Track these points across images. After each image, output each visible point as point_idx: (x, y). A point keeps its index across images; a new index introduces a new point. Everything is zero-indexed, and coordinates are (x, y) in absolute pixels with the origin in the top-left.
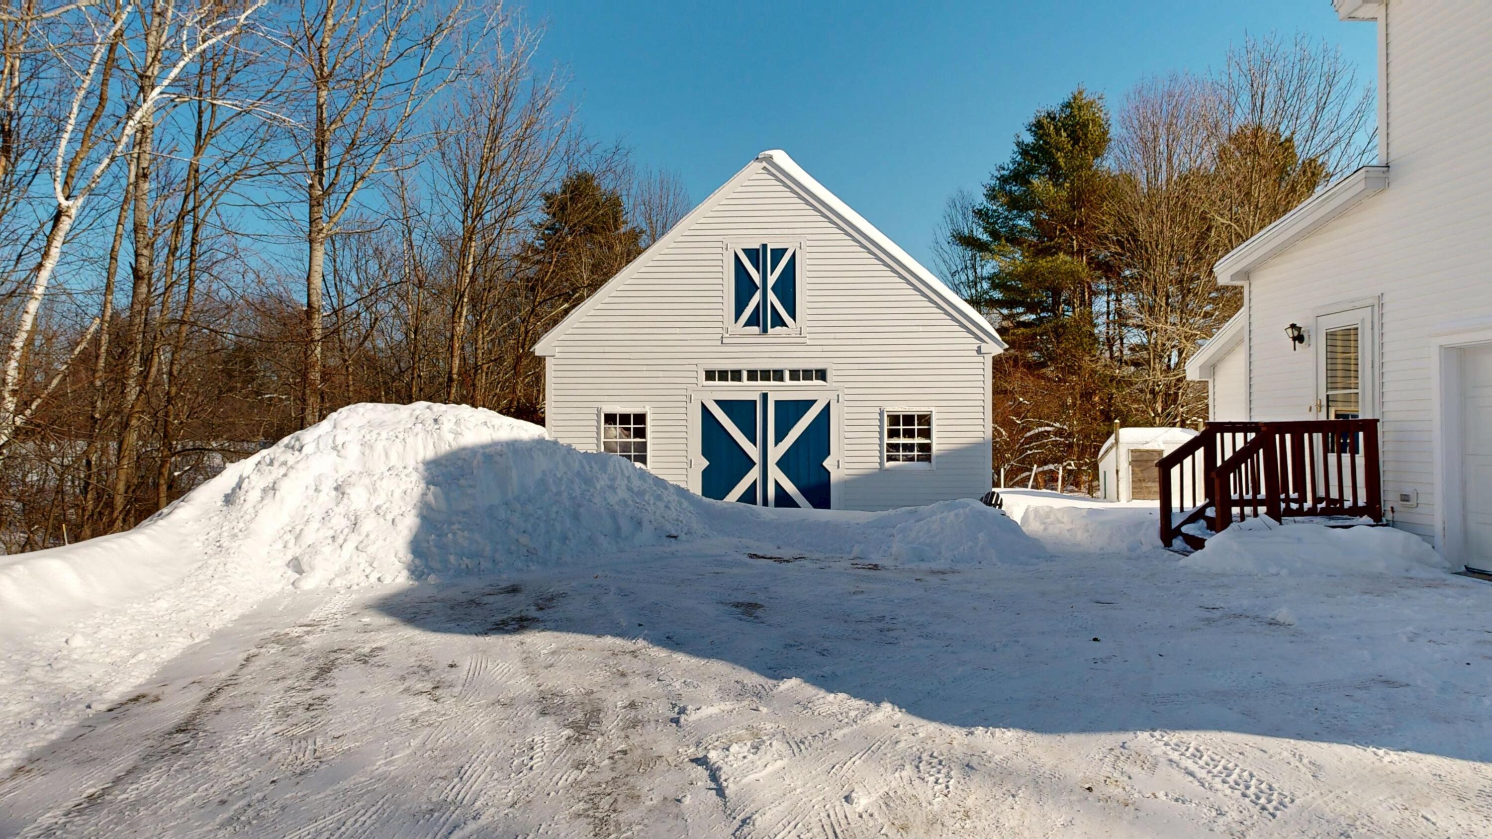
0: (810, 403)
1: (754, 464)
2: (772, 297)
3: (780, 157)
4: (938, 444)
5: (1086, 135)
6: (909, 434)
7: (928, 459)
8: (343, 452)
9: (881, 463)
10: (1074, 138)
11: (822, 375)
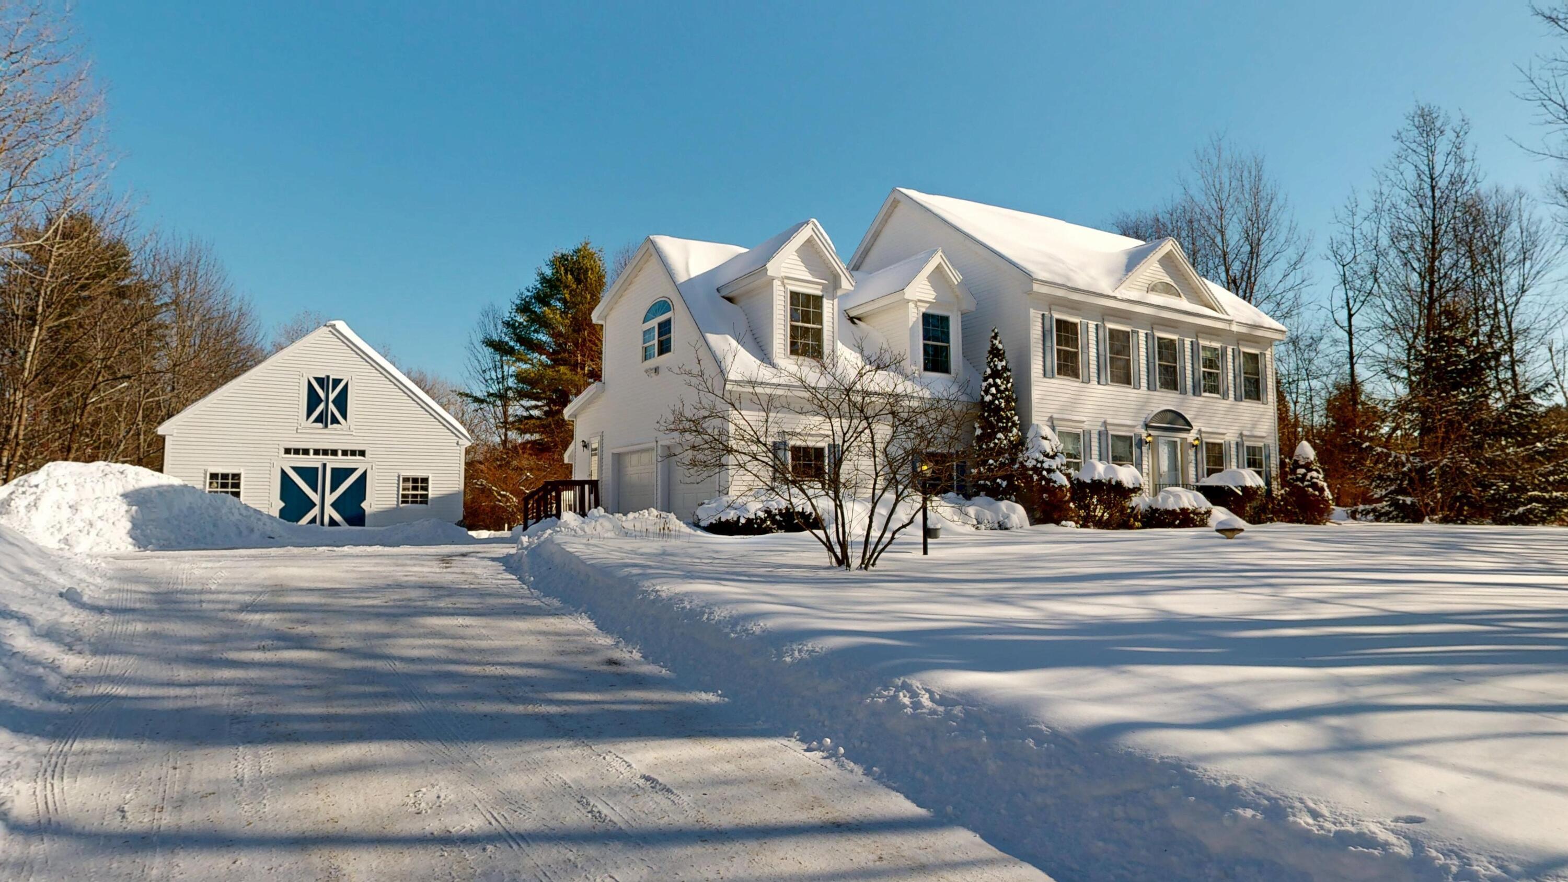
0: (354, 470)
1: (315, 505)
2: (331, 406)
3: (341, 325)
4: (432, 493)
5: (586, 279)
6: (415, 488)
7: (426, 503)
8: (66, 488)
9: (398, 505)
10: (578, 281)
11: (362, 453)
